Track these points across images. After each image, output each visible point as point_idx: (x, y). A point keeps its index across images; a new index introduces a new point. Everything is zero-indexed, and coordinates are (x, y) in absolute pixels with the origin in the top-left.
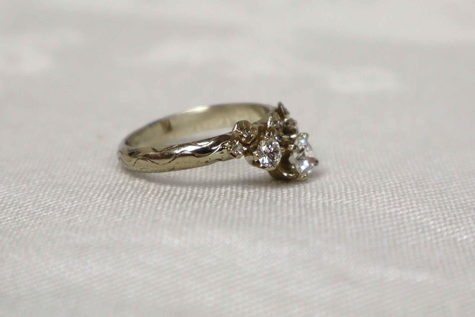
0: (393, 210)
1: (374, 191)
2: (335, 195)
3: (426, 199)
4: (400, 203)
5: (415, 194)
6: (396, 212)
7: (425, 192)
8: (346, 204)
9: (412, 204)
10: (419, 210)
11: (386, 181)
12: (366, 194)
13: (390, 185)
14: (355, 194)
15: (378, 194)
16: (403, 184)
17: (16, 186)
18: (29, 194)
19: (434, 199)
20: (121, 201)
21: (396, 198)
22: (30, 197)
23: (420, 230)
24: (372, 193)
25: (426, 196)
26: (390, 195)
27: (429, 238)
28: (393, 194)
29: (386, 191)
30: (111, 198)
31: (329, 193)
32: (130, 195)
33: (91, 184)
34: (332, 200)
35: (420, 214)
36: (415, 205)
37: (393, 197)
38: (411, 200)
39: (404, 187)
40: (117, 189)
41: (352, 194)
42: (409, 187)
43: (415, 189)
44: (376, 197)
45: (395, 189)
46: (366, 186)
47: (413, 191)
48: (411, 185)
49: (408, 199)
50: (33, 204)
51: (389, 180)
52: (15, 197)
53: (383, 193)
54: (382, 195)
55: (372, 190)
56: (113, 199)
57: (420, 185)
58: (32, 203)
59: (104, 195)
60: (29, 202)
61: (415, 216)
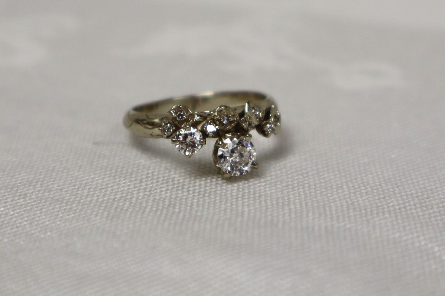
0: (397, 235)
1: (377, 214)
2: (338, 217)
3: (431, 222)
4: (404, 227)
5: (419, 216)
6: (400, 237)
7: (430, 214)
8: (350, 228)
9: (416, 228)
10: (424, 235)
11: (389, 201)
12: (370, 217)
13: (393, 206)
14: (358, 217)
15: (381, 217)
16: (407, 204)
17: (12, 201)
18: (26, 212)
19: (439, 222)
20: (120, 221)
21: (400, 221)
22: (27, 215)
23: (425, 258)
24: (375, 215)
25: (430, 218)
26: (394, 219)
27: (434, 267)
28: (396, 217)
29: (389, 212)
30: (110, 218)
31: (331, 214)
32: (129, 213)
33: (89, 199)
34: (335, 222)
35: (425, 239)
36: (419, 229)
37: (397, 220)
38: (415, 224)
39: (409, 208)
40: (115, 206)
41: (355, 216)
42: (413, 207)
43: (419, 210)
44: (380, 220)
45: (398, 211)
46: (369, 207)
47: (417, 213)
48: (414, 205)
49: (412, 223)
50: (31, 223)
51: (393, 200)
52: (11, 215)
53: (387, 215)
54: (386, 218)
55: (375, 212)
56: (112, 219)
57: (424, 205)
58: (29, 222)
59: (103, 214)
60: (26, 221)
61: (419, 242)
